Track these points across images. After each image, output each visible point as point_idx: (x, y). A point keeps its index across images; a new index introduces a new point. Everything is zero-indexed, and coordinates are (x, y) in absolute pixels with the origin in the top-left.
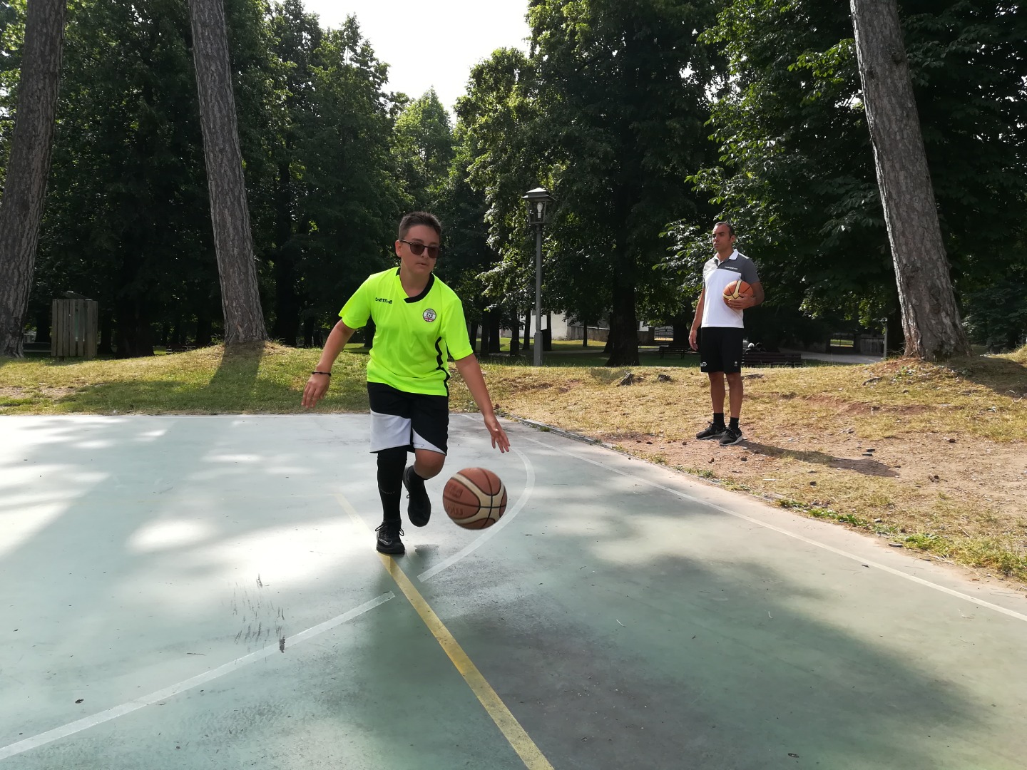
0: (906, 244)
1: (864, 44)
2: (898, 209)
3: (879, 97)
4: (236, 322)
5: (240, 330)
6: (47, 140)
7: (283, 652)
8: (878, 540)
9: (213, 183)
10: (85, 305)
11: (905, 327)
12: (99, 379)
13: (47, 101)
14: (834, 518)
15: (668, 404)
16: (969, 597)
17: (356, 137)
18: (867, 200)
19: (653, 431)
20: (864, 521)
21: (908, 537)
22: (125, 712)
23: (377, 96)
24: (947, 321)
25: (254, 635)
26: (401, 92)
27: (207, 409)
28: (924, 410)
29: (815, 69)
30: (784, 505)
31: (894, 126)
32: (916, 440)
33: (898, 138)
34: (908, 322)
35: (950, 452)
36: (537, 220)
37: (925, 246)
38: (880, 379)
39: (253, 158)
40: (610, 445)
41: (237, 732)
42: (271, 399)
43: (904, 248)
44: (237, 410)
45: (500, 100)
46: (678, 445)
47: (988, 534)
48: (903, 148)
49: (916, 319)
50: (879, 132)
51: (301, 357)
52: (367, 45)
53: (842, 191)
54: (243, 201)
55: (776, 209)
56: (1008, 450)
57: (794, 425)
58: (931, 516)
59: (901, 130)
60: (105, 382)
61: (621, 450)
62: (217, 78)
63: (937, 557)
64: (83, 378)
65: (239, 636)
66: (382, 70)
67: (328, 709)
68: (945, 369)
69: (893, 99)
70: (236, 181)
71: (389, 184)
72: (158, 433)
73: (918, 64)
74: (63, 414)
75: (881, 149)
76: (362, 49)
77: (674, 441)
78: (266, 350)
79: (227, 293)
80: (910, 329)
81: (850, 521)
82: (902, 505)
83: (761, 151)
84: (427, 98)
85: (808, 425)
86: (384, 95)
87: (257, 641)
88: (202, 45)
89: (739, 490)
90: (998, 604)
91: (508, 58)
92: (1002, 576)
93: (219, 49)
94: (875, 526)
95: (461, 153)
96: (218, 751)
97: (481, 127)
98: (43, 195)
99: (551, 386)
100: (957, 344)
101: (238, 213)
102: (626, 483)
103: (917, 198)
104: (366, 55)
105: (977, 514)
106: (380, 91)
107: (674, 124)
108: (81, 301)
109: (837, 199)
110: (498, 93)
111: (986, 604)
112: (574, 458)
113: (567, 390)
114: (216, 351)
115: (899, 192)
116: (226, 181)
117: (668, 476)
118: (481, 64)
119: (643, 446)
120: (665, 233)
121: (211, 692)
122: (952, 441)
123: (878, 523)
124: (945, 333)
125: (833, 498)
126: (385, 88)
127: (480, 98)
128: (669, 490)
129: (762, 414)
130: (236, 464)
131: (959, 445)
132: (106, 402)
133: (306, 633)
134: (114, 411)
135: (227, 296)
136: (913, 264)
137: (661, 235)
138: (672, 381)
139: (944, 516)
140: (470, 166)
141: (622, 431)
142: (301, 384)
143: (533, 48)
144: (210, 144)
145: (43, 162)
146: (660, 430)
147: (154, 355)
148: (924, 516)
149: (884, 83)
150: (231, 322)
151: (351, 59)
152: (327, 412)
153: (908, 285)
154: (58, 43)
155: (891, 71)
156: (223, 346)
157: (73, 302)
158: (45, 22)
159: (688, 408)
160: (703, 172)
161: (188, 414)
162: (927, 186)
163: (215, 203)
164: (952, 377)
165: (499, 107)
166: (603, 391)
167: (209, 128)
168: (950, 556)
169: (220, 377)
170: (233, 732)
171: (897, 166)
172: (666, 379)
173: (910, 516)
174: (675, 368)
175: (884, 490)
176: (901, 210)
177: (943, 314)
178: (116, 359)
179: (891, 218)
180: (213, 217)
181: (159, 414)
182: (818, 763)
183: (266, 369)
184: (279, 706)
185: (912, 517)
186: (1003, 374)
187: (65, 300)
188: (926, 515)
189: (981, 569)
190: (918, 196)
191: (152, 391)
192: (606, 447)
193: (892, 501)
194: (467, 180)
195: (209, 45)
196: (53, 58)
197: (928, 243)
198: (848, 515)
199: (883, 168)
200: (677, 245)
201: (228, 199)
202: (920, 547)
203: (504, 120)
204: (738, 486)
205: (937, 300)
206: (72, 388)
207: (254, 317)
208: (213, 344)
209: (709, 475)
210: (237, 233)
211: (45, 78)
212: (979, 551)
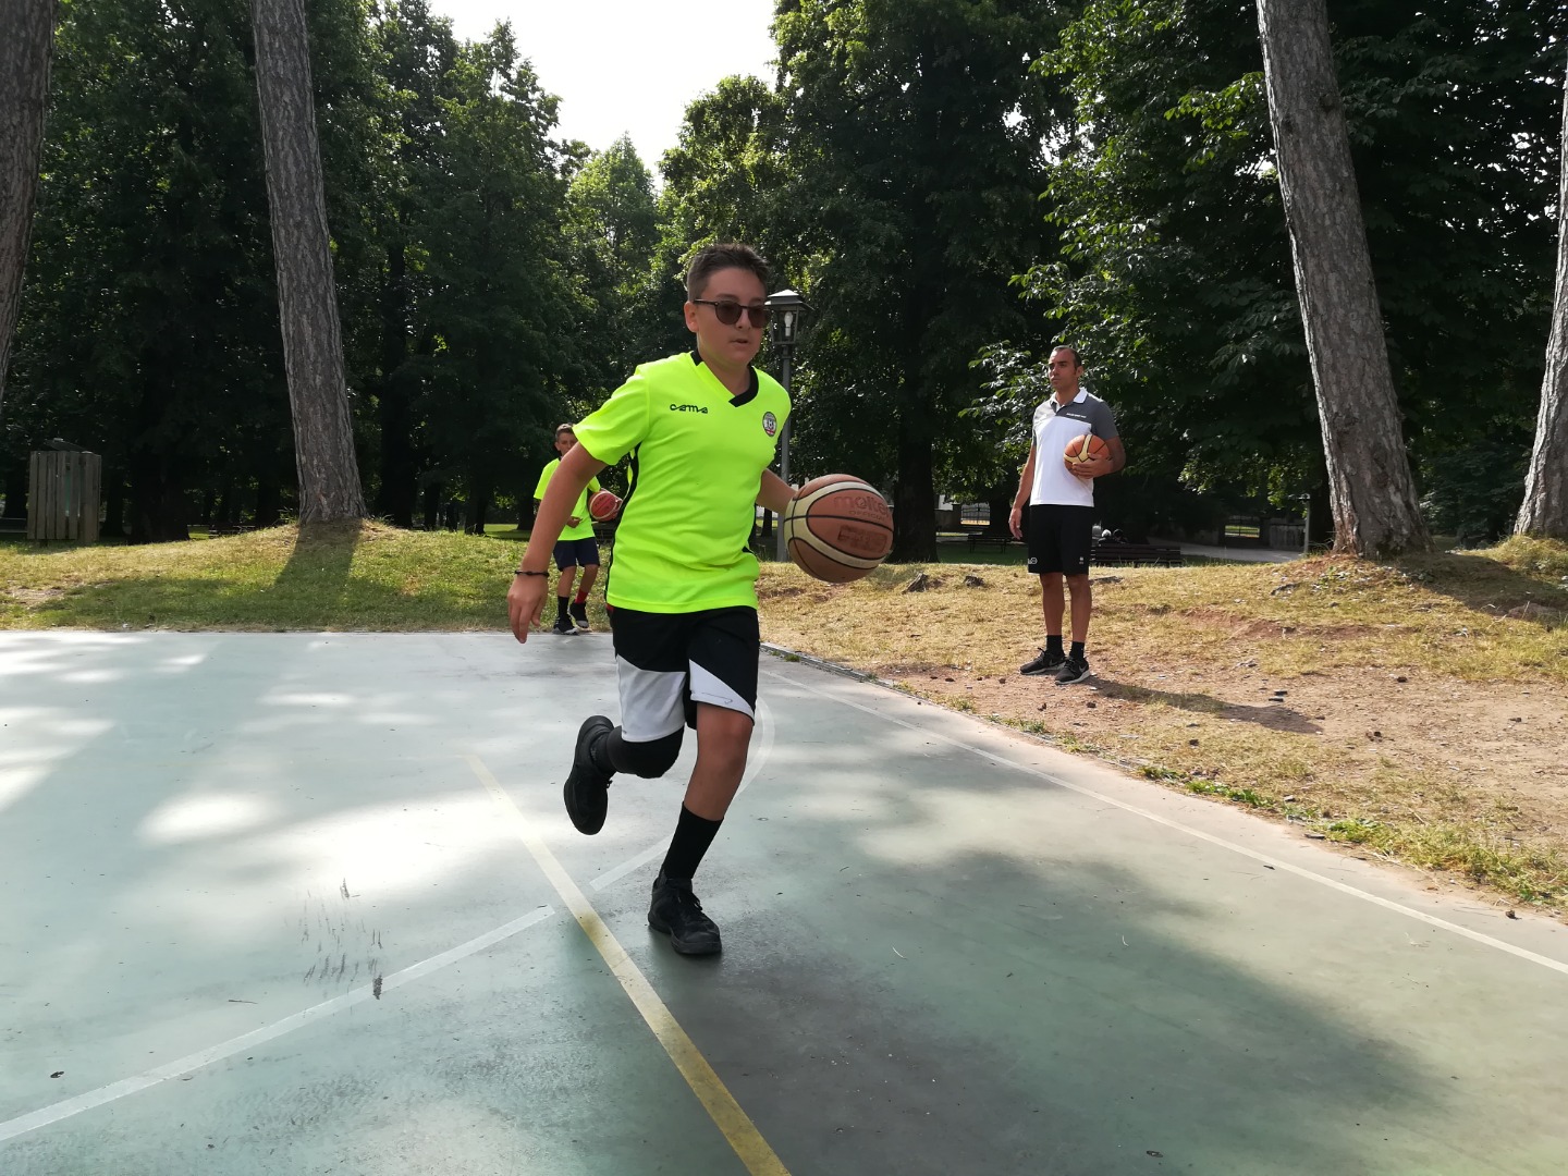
0: (1338, 383)
1: (1279, 80)
2: (1325, 331)
3: (1300, 160)
4: (317, 489)
5: (324, 501)
6: (26, 203)
7: (378, 998)
8: (1288, 828)
9: (284, 274)
10: (82, 462)
11: (1335, 509)
12: (102, 575)
13: (26, 144)
14: (1223, 794)
15: (979, 620)
16: (1422, 914)
17: (508, 207)
18: (1281, 315)
19: (955, 661)
20: (1270, 801)
21: (1334, 824)
22: (129, 1092)
23: (541, 145)
24: (1397, 499)
25: (334, 972)
26: (579, 140)
27: (269, 623)
28: (1361, 633)
29: (1205, 118)
30: (1150, 775)
31: (1321, 204)
32: (1348, 678)
33: (1327, 222)
34: (1339, 500)
35: (1399, 696)
36: (785, 339)
37: (1366, 388)
38: (1297, 586)
39: (347, 237)
40: (889, 682)
41: (303, 1122)
42: (370, 608)
43: (1334, 388)
44: (316, 625)
45: (730, 155)
46: (993, 682)
47: (1453, 821)
48: (1335, 238)
49: (1351, 497)
50: (1300, 213)
51: (418, 545)
52: (526, 67)
53: (1244, 301)
54: (331, 302)
55: (1145, 328)
56: (1484, 693)
57: (1167, 654)
58: (1369, 792)
59: (1332, 211)
60: (111, 580)
61: (906, 690)
62: (293, 114)
63: (1375, 854)
64: (76, 573)
65: (310, 974)
66: (550, 107)
67: (446, 1085)
68: (1394, 572)
69: (1320, 164)
70: (321, 272)
71: (558, 280)
72: (193, 660)
73: (1358, 113)
74: (44, 629)
75: (1302, 239)
76: (519, 73)
77: (988, 677)
78: (364, 533)
79: (303, 444)
80: (1342, 510)
81: (1247, 800)
82: (1325, 776)
83: (1124, 239)
84: (618, 150)
85: (1188, 655)
86: (552, 144)
87: (338, 980)
88: (270, 62)
89: (1083, 752)
90: (1465, 926)
91: (743, 90)
92: (1473, 884)
93: (296, 68)
94: (1284, 808)
95: (668, 235)
96: (273, 1150)
97: (701, 196)
98: (17, 289)
99: (802, 591)
100: (1412, 534)
101: (323, 322)
102: (912, 741)
103: (1355, 314)
104: (524, 83)
105: (1437, 789)
106: (545, 139)
107: (994, 197)
108: (75, 454)
109: (1233, 313)
110: (727, 143)
111: (1447, 925)
112: (836, 702)
113: (827, 599)
114: (287, 534)
115: (1328, 304)
116: (305, 272)
117: (975, 729)
118: (701, 99)
119: (940, 684)
120: (978, 362)
121: (265, 1060)
122: (1402, 680)
123: (1289, 804)
124: (1394, 517)
125: (1224, 765)
126: (554, 134)
127: (700, 151)
128: (978, 751)
129: (1120, 637)
130: (313, 708)
131: (1411, 687)
132: (112, 610)
133: (416, 969)
134: (125, 626)
135: (304, 449)
136: (1348, 413)
137: (972, 365)
138: (986, 586)
139: (1387, 792)
140: (684, 256)
141: (909, 661)
142: (417, 585)
143: (781, 77)
144: (280, 214)
145: (19, 239)
146: (965, 660)
147: (189, 539)
148: (1358, 791)
149: (1307, 140)
150: (310, 490)
151: (502, 89)
152: (457, 630)
153: (1339, 445)
154: (44, 55)
155: (1318, 121)
156: (297, 527)
157: (64, 454)
158: (24, 22)
159: (1009, 627)
160: (1035, 270)
161: (239, 630)
162: (1370, 296)
163: (287, 306)
164: (1403, 584)
165: (728, 165)
166: (882, 600)
167: (279, 190)
168: (1396, 853)
169: (291, 574)
170: (298, 1123)
171: (1326, 266)
172: (977, 582)
173: (1338, 793)
174: (990, 566)
175: (1299, 754)
176: (1331, 332)
177: (1392, 489)
178: (130, 544)
179: (1315, 343)
180: (283, 327)
181: (194, 630)
182: (1190, 1165)
183: (362, 563)
184: (370, 1082)
185: (1340, 794)
186: (1478, 579)
187: (53, 453)
188: (1360, 791)
189: (1440, 873)
190: (1356, 310)
191: (184, 595)
192: (884, 685)
193: (1311, 769)
194: (679, 276)
195: (280, 63)
196: (35, 78)
197: (1370, 381)
198: (1245, 791)
199: (1304, 267)
200: (996, 380)
201: (308, 300)
202: (1350, 840)
203: (736, 186)
204: (1078, 746)
205: (1383, 468)
206: (58, 588)
207: (345, 480)
208: (283, 523)
209: (1038, 729)
210: (321, 352)
211: (23, 108)
212: (1439, 846)
